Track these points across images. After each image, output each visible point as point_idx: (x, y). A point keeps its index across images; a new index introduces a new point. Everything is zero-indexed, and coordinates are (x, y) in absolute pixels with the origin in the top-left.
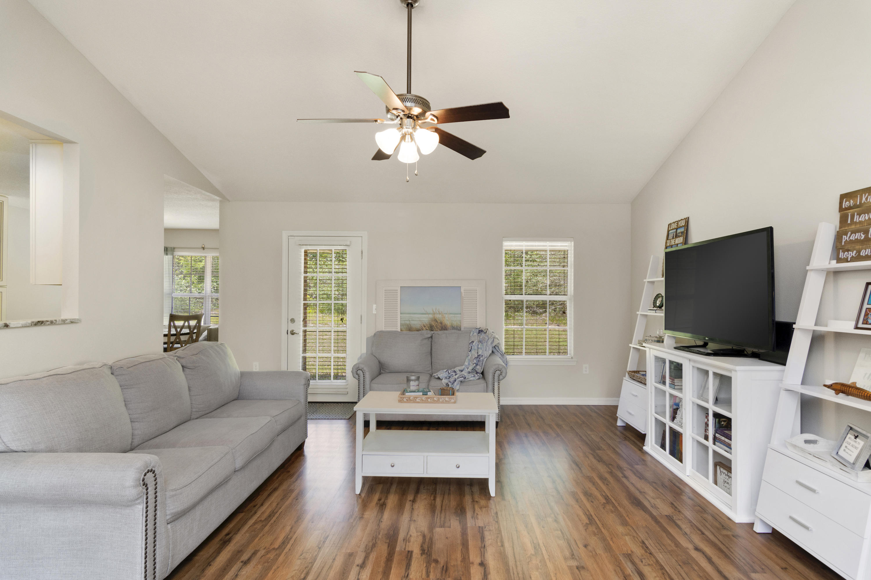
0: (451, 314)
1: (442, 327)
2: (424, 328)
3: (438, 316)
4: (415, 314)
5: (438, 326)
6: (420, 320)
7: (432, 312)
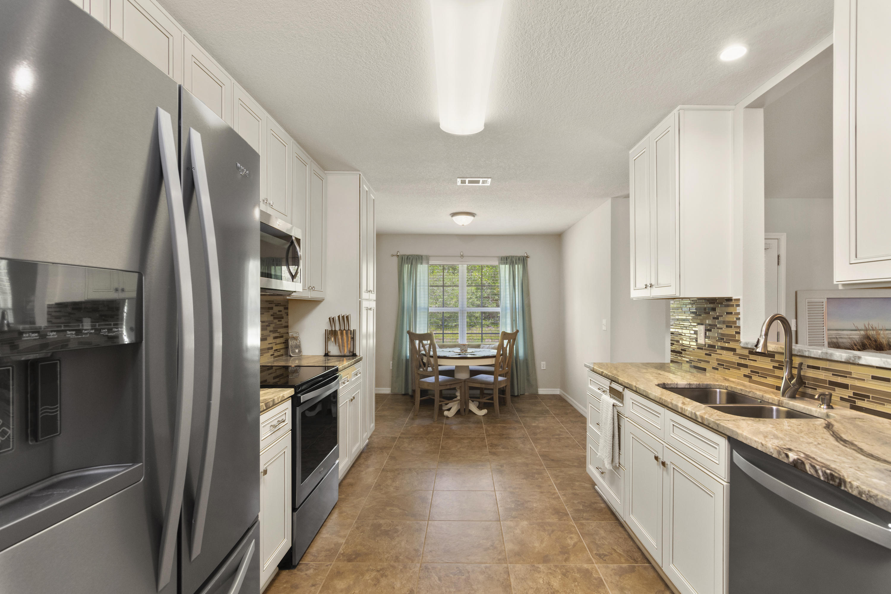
0: (887, 330)
1: (877, 346)
2: (854, 347)
3: (871, 333)
4: (843, 330)
5: (872, 345)
6: (850, 338)
7: (863, 328)
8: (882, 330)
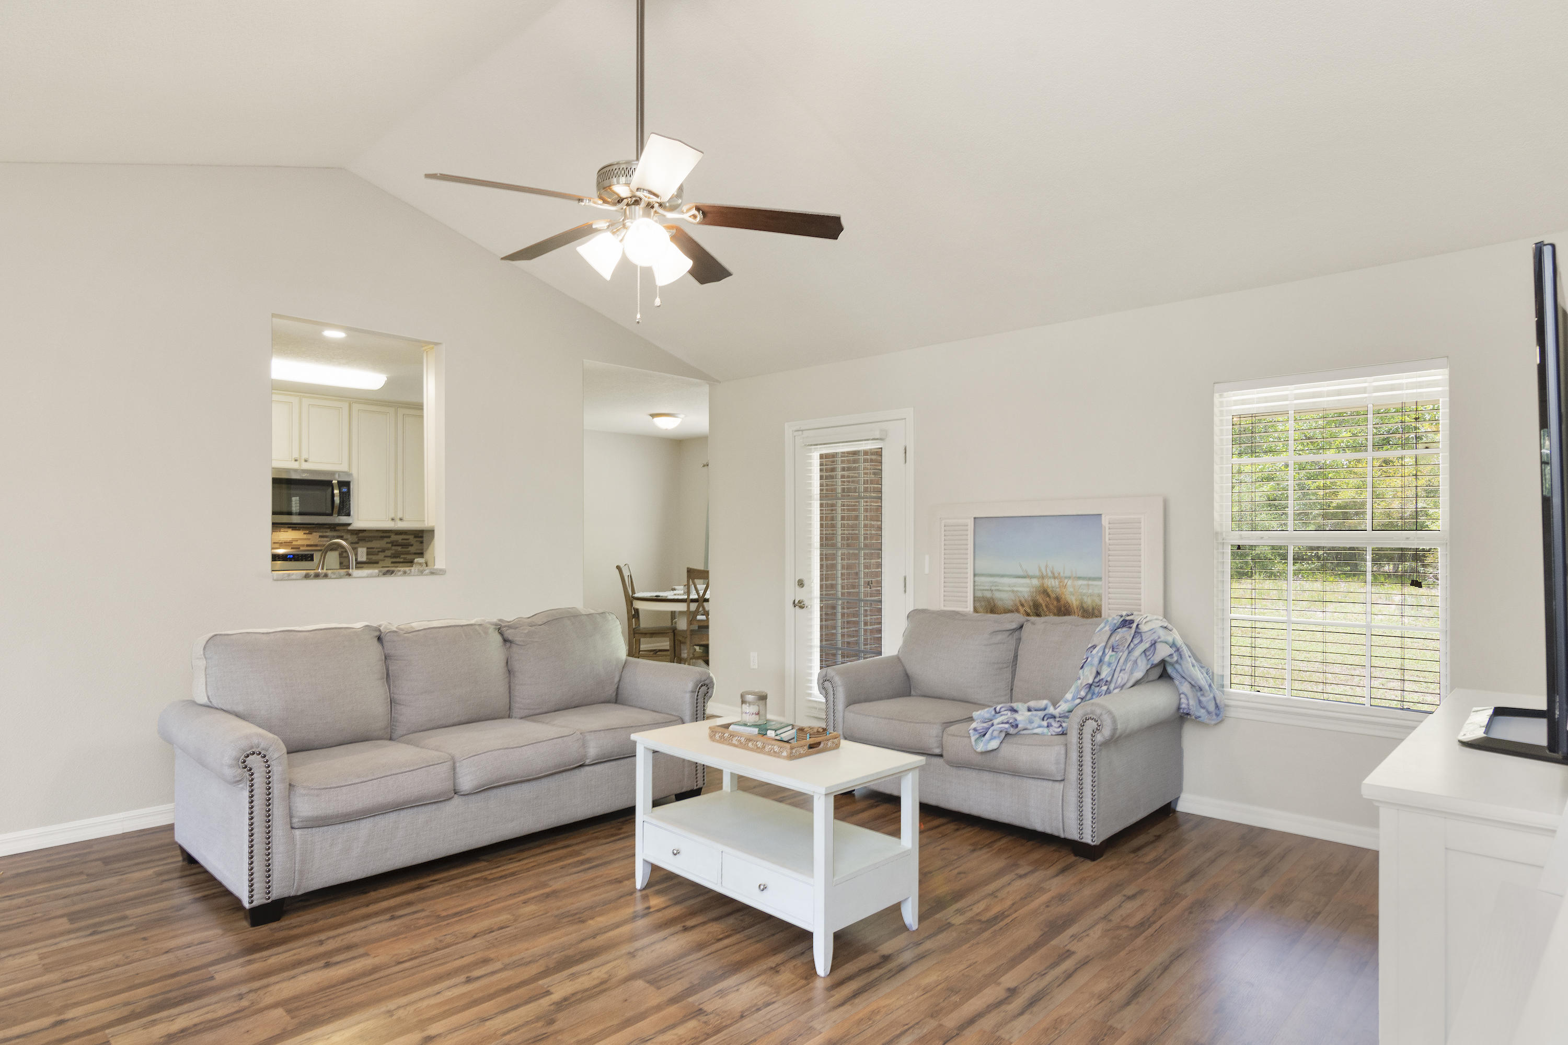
1: (1060, 608)
2: (1020, 607)
3: (1051, 583)
5: (1051, 605)
7: (1037, 573)
8: (1070, 578)
